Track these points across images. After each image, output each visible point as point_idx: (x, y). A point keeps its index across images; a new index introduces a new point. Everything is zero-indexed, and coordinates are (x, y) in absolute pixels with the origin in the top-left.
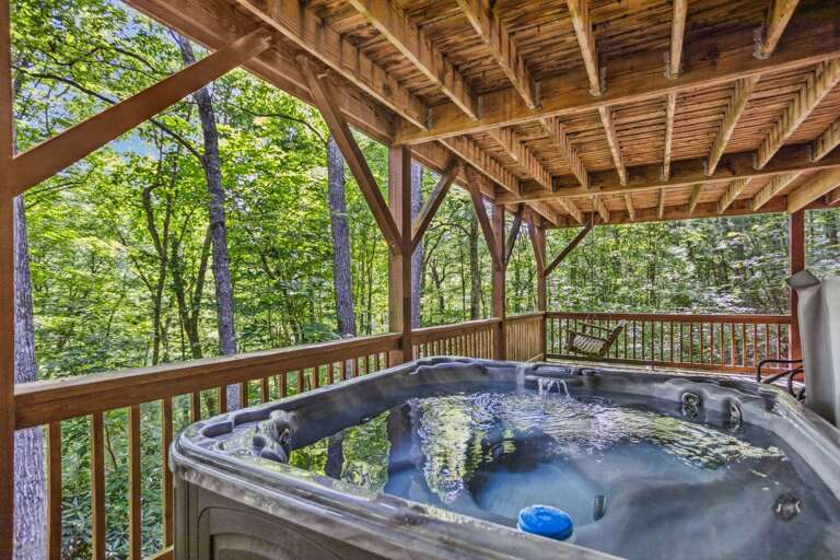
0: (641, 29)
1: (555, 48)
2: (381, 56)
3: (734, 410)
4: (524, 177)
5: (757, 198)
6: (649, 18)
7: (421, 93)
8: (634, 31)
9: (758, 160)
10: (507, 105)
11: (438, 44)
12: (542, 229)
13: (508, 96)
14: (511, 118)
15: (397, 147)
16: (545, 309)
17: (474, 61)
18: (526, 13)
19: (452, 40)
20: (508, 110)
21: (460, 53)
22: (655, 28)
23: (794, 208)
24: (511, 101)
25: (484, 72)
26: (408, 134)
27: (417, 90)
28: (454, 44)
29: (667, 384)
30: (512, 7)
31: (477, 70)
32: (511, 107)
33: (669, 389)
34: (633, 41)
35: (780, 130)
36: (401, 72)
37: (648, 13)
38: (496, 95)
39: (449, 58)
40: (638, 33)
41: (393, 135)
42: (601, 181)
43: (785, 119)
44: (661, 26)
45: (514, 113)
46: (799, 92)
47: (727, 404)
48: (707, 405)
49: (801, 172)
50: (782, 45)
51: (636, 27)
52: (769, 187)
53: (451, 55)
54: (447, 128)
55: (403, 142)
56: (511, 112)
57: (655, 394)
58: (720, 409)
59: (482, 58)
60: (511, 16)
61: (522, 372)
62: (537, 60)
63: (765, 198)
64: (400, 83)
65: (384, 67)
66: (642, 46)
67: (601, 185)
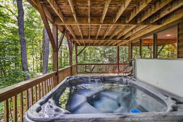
0: (112, 13)
1: (97, 12)
2: (58, 2)
3: (128, 81)
4: (77, 35)
5: (113, 43)
6: (114, 11)
7: (64, 13)
8: (110, 13)
9: (117, 38)
10: (84, 21)
11: (74, 4)
12: (77, 46)
13: (84, 19)
14: (84, 24)
15: (55, 25)
16: (77, 63)
17: (80, 10)
18: (95, 4)
19: (78, 4)
20: (84, 22)
21: (78, 7)
22: (114, 13)
23: (118, 46)
24: (84, 20)
25: (81, 12)
26: (58, 22)
27: (64, 12)
28: (78, 5)
29: (116, 78)
30: (94, 1)
31: (79, 12)
32: (85, 21)
33: (117, 79)
34: (110, 14)
35: (122, 34)
36: (62, 7)
37: (114, 10)
38: (81, 18)
39: (75, 8)
40: (111, 13)
41: (54, 22)
42: (92, 38)
43: (123, 32)
44: (115, 13)
45: (85, 23)
46: (126, 28)
47: (127, 80)
48: (123, 81)
49: (121, 40)
50: (117, 21)
51: (111, 12)
52: (116, 42)
53: (76, 7)
54: (69, 23)
55: (57, 24)
56: (85, 22)
57: (114, 80)
58: (126, 81)
59: (82, 10)
60: (92, 3)
61: (90, 79)
62: (92, 13)
63: (115, 43)
64: (60, 10)
65: (58, 5)
66: (110, 16)
67: (93, 39)
